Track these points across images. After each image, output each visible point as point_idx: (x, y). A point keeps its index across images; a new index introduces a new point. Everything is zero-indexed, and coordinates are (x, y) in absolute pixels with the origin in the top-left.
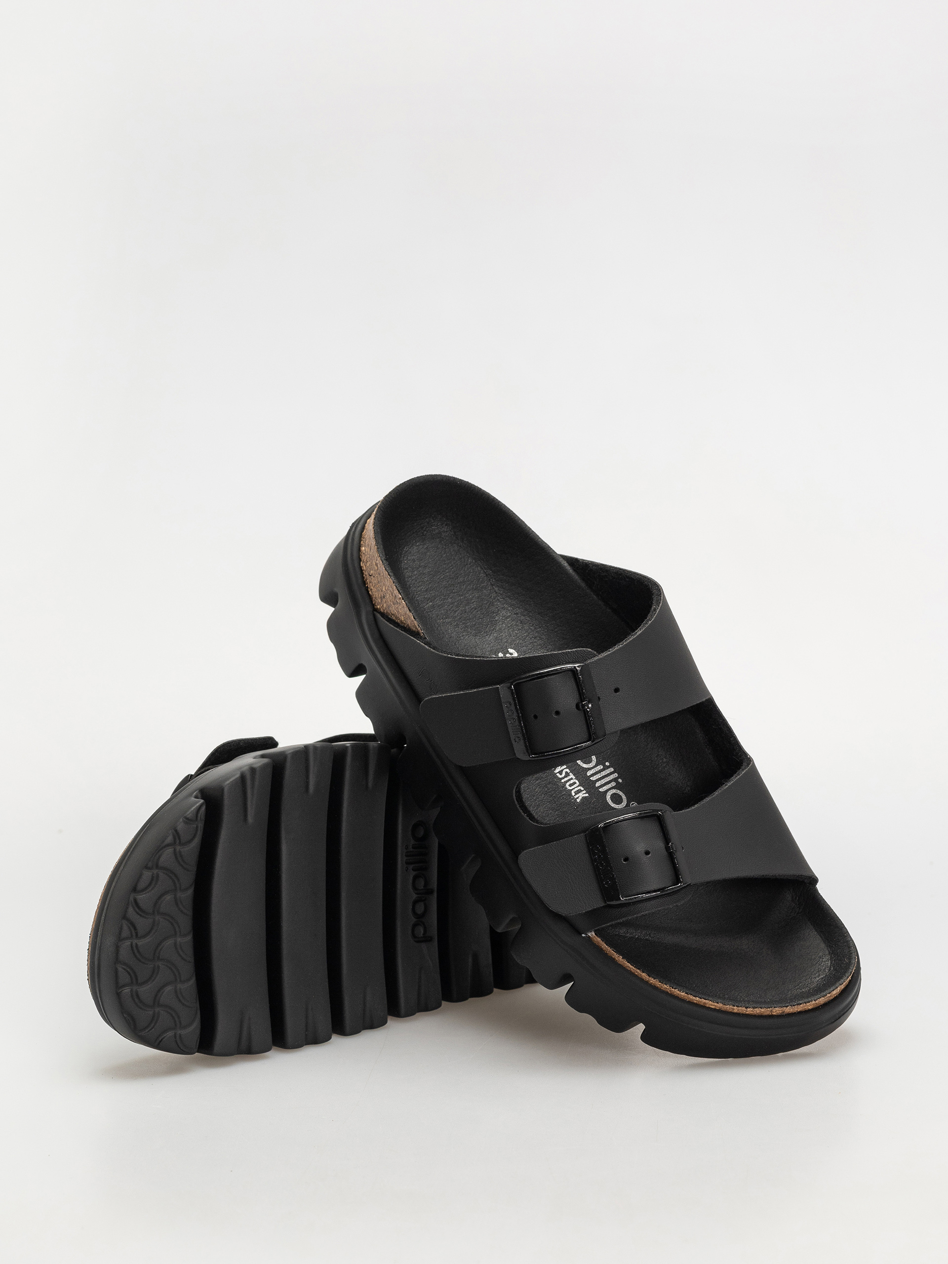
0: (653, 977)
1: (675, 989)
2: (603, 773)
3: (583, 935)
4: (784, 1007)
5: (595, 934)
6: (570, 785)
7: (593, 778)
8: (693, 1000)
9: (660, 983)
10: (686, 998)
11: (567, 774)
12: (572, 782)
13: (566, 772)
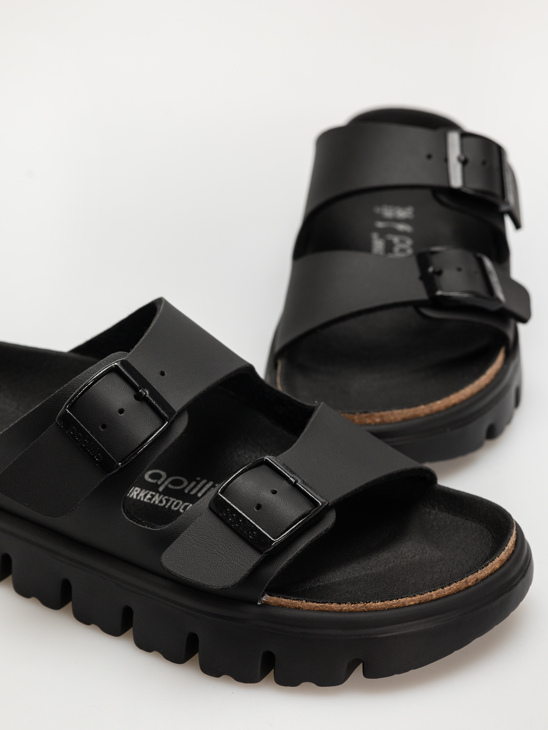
0: (343, 603)
1: (369, 602)
2: (199, 486)
3: (259, 603)
4: (475, 573)
5: (269, 595)
6: (176, 506)
7: (193, 493)
8: (391, 605)
9: (353, 605)
10: (384, 606)
11: (167, 501)
12: (175, 503)
13: (166, 499)
